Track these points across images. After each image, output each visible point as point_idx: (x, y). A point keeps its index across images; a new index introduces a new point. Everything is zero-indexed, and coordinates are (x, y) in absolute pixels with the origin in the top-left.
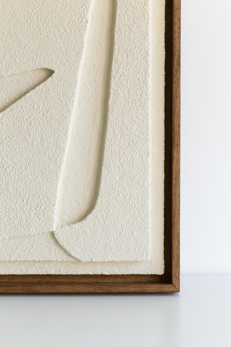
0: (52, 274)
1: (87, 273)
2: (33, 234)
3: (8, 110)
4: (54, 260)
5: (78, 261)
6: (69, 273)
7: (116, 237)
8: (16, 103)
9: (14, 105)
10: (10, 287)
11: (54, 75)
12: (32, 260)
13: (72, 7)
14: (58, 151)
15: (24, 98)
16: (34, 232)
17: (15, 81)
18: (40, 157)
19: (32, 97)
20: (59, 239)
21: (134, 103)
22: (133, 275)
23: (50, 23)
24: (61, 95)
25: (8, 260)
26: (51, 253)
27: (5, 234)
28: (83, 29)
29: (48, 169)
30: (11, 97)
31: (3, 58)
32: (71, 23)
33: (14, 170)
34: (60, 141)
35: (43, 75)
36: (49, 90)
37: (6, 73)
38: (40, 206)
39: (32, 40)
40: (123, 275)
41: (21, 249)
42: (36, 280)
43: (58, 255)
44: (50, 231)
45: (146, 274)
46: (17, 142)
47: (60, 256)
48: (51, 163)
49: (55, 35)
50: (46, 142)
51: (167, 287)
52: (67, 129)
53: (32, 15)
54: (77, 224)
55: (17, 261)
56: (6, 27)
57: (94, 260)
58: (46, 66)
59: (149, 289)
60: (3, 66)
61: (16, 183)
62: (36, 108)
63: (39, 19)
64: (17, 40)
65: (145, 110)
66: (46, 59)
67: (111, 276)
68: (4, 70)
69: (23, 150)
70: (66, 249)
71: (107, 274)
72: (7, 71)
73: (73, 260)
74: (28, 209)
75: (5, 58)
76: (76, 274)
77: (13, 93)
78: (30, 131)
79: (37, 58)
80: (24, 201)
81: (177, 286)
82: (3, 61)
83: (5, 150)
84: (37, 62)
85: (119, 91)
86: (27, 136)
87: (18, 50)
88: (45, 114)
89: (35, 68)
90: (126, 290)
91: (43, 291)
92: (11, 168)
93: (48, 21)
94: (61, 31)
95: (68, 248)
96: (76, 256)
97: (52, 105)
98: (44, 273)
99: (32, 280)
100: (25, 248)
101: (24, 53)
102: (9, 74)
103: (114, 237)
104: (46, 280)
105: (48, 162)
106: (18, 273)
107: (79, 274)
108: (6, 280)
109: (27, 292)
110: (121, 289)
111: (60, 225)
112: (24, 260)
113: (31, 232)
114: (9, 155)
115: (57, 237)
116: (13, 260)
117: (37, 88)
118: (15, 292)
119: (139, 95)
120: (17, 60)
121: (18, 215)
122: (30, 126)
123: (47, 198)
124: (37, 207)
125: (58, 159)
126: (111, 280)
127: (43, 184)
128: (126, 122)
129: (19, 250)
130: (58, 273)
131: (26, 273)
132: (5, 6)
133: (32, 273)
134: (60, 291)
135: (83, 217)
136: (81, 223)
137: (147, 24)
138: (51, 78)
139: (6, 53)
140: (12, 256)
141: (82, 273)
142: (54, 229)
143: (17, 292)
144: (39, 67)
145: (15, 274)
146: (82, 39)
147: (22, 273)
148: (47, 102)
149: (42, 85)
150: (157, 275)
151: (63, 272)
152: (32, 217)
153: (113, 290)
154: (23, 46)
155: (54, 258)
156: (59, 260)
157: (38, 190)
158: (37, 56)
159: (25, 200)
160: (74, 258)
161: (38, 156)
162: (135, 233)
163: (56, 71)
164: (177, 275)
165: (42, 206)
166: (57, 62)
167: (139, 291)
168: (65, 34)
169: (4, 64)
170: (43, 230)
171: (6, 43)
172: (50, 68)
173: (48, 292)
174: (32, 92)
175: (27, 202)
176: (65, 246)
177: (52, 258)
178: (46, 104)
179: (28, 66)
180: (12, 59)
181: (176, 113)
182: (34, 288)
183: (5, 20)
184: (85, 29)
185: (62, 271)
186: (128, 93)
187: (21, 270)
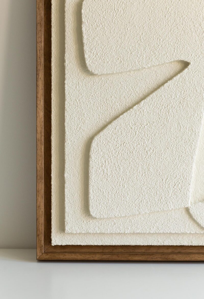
0: (185, 245)
2: (171, 209)
3: (148, 99)
4: (188, 232)
6: (200, 245)
8: (156, 92)
9: (154, 94)
10: (149, 256)
11: (190, 67)
12: (169, 232)
14: (193, 136)
15: (162, 88)
16: (172, 207)
17: (154, 72)
18: (177, 141)
19: (170, 87)
20: (193, 214)
23: (186, 18)
24: (196, 85)
25: (148, 232)
26: (186, 227)
27: (146, 210)
29: (184, 152)
30: (150, 88)
31: (143, 51)
33: (154, 152)
34: (195, 127)
35: (178, 67)
36: (185, 80)
37: (147, 65)
38: (177, 184)
39: (170, 34)
41: (159, 223)
42: (170, 251)
44: (186, 207)
46: (157, 128)
47: (194, 229)
48: (187, 146)
49: (190, 29)
52: (201, 116)
53: (170, 11)
55: (156, 233)
56: (146, 22)
58: (183, 58)
60: (143, 59)
61: (156, 164)
62: (173, 97)
63: (176, 15)
64: (156, 34)
66: (182, 52)
68: (145, 62)
69: (162, 134)
70: (200, 223)
72: (147, 63)
74: (167, 187)
75: (145, 51)
77: (152, 84)
78: (168, 118)
79: (174, 51)
80: (163, 180)
82: (144, 54)
83: (146, 135)
84: (174, 54)
86: (165, 122)
87: (157, 44)
88: (182, 103)
89: (172, 60)
91: (179, 259)
92: (151, 151)
93: (184, 16)
94: (196, 26)
95: (201, 222)
97: (188, 94)
98: (178, 244)
99: (166, 251)
100: (163, 222)
101: (163, 46)
102: (149, 66)
104: (179, 250)
105: (184, 146)
106: (155, 244)
108: (143, 251)
109: (165, 260)
111: (193, 202)
112: (162, 232)
113: (169, 207)
114: (150, 139)
115: (191, 212)
116: (152, 232)
117: (175, 78)
118: (154, 260)
120: (157, 53)
121: (158, 193)
122: (169, 113)
123: (183, 177)
124: (175, 186)
125: (194, 143)
127: (180, 165)
129: (157, 224)
130: (190, 244)
131: (162, 244)
132: (145, 2)
133: (167, 244)
134: (193, 259)
138: (186, 70)
139: (146, 46)
140: (152, 229)
142: (189, 205)
143: (156, 260)
144: (176, 60)
145: (153, 245)
147: (159, 244)
148: (183, 91)
149: (179, 75)
151: (195, 243)
152: (170, 195)
154: (162, 40)
155: (188, 231)
156: (192, 232)
157: (175, 171)
158: (174, 49)
161: (176, 140)
163: (191, 63)
165: (179, 185)
166: (193, 55)
168: (200, 28)
169: (144, 56)
170: (180, 206)
171: (146, 37)
172: (186, 60)
173: (182, 260)
174: (169, 82)
175: (165, 181)
176: (199, 220)
177: (186, 231)
178: (182, 93)
179: (166, 58)
180: (152, 51)
182: (171, 257)
183: (145, 16)
185: (193, 242)
187: (158, 242)
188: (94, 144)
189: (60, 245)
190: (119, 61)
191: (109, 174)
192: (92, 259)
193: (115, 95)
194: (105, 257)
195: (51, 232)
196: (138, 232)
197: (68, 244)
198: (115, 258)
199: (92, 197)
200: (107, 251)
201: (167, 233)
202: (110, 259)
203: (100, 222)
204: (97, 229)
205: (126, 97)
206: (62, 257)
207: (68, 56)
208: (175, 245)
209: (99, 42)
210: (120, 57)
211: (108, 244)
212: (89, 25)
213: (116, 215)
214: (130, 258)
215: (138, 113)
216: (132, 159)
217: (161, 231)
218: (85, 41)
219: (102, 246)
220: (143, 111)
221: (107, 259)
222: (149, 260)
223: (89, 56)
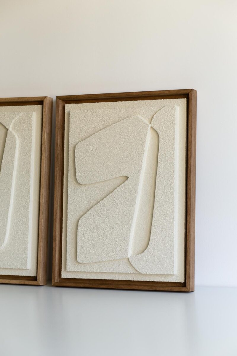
0: (130, 280)
1: (146, 280)
4: (129, 273)
5: (140, 274)
6: (138, 280)
7: (158, 262)
9: (110, 194)
11: (128, 179)
12: (119, 272)
13: (137, 144)
14: (130, 218)
15: (114, 191)
16: (119, 258)
17: (112, 182)
18: (122, 220)
19: (119, 190)
20: (131, 262)
21: (167, 193)
22: (169, 282)
24: (132, 189)
25: (108, 272)
26: (128, 269)
28: (142, 155)
29: (125, 227)
32: (137, 152)
33: (110, 227)
34: (131, 213)
35: (125, 178)
36: (126, 187)
39: (118, 162)
40: (164, 282)
43: (131, 270)
44: (126, 258)
45: (175, 282)
46: (112, 213)
47: (132, 271)
48: (127, 223)
49: (129, 159)
50: (124, 213)
51: (184, 289)
52: (135, 206)
53: (119, 149)
54: (140, 255)
55: (113, 273)
57: (147, 273)
58: (125, 175)
59: (174, 289)
62: (120, 196)
63: (122, 151)
64: (112, 162)
65: (173, 196)
66: (125, 171)
67: (157, 282)
69: (114, 217)
70: (135, 267)
71: (156, 281)
73: (138, 273)
74: (116, 246)
75: (106, 171)
76: (141, 280)
77: (111, 188)
78: (117, 208)
81: (188, 288)
84: (121, 173)
85: (160, 187)
86: (116, 210)
87: (112, 167)
88: (124, 199)
89: (120, 176)
90: (163, 289)
93: (125, 152)
94: (132, 157)
96: (139, 271)
97: (128, 194)
98: (127, 280)
100: (116, 266)
101: (115, 168)
103: (157, 262)
105: (125, 223)
107: (143, 280)
108: (110, 283)
109: (117, 288)
110: (161, 289)
111: (131, 255)
114: (108, 220)
116: (111, 272)
117: (121, 186)
118: (111, 288)
119: (170, 189)
120: (112, 172)
121: (112, 249)
122: (117, 205)
123: (125, 241)
124: (120, 246)
125: (130, 222)
126: (160, 285)
127: (123, 234)
128: (163, 203)
129: (113, 267)
130: (133, 280)
131: (118, 279)
134: (132, 289)
135: (143, 252)
136: (142, 254)
137: (174, 151)
138: (127, 181)
140: (110, 270)
141: (144, 280)
142: (129, 257)
145: (113, 279)
146: (142, 160)
149: (123, 184)
150: (181, 283)
151: (135, 279)
152: (118, 251)
153: (158, 289)
154: (114, 165)
156: (131, 273)
158: (121, 170)
159: (115, 242)
160: (138, 272)
162: (167, 260)
163: (129, 177)
164: (189, 282)
165: (123, 245)
166: (130, 173)
167: (170, 290)
168: (134, 158)
169: (106, 174)
170: (123, 257)
172: (127, 176)
174: (118, 188)
176: (134, 265)
177: (128, 272)
178: (125, 194)
179: (117, 175)
180: (109, 171)
181: (189, 198)
182: (121, 287)
183: (106, 152)
184: (143, 155)
186: (164, 187)
187: (116, 278)
188: (80, 223)
189: (66, 278)
190: (93, 177)
191: (87, 239)
192: (79, 286)
193: (93, 195)
194: (86, 285)
195: (61, 270)
196: (103, 271)
197: (70, 278)
198: (91, 286)
199: (78, 251)
200: (91, 282)
201: (118, 273)
202: (89, 287)
203: (84, 265)
204: (82, 269)
205: (98, 196)
206: (64, 284)
207: (70, 174)
208: (125, 280)
209: (83, 167)
210: (93, 175)
211: (90, 278)
212: (78, 158)
213: (90, 262)
214: (99, 286)
215: (102, 205)
216: (98, 230)
217: (115, 272)
218: (76, 167)
219: (87, 279)
220: (105, 204)
221: (87, 287)
222: (108, 288)
223: (78, 175)
